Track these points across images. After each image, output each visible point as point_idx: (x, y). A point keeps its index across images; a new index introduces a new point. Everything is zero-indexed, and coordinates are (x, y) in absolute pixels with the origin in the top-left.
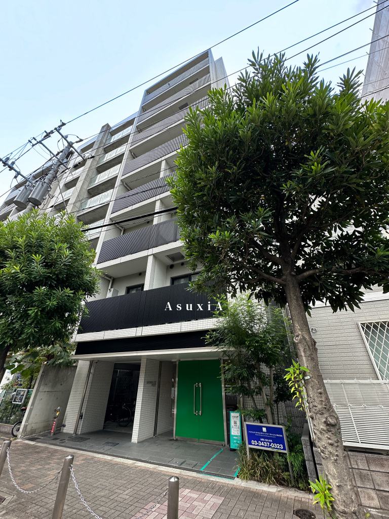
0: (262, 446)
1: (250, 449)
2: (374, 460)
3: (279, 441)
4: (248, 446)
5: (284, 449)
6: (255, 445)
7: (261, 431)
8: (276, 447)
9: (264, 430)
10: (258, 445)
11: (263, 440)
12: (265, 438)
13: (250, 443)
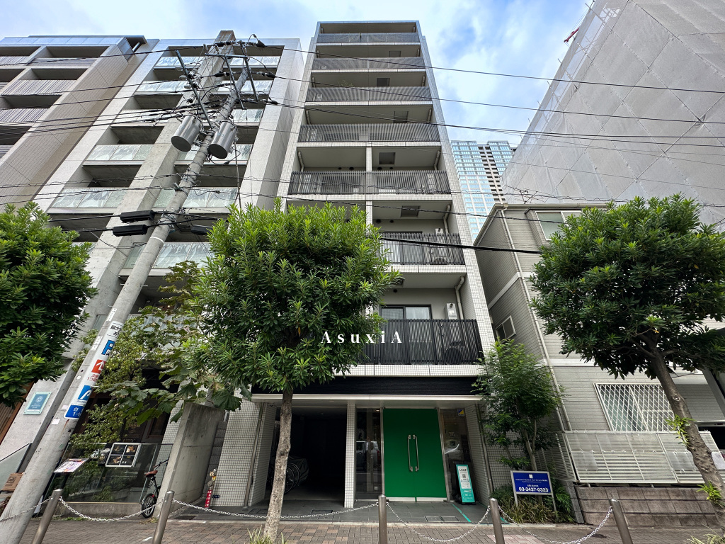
0: (529, 491)
1: (518, 495)
2: (623, 491)
3: (546, 485)
4: (516, 493)
5: (549, 491)
6: (522, 491)
7: (528, 478)
8: (543, 491)
9: (531, 476)
10: (525, 491)
11: (530, 485)
12: (531, 484)
13: (518, 490)
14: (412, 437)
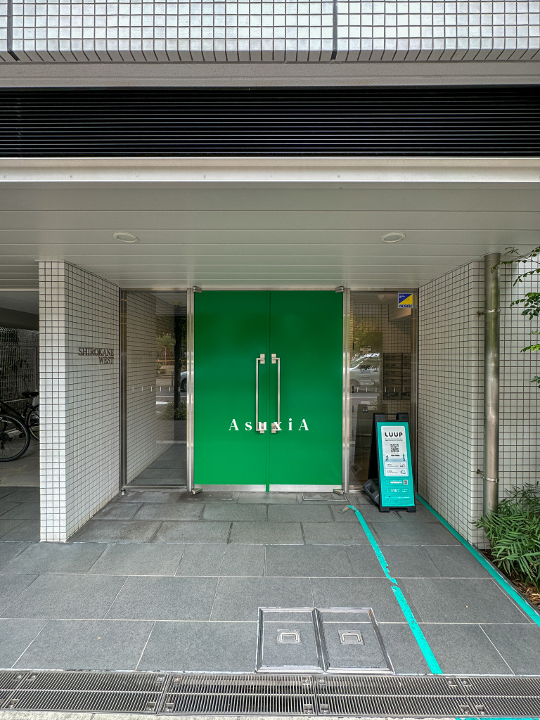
14: (268, 359)
